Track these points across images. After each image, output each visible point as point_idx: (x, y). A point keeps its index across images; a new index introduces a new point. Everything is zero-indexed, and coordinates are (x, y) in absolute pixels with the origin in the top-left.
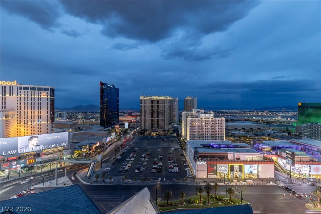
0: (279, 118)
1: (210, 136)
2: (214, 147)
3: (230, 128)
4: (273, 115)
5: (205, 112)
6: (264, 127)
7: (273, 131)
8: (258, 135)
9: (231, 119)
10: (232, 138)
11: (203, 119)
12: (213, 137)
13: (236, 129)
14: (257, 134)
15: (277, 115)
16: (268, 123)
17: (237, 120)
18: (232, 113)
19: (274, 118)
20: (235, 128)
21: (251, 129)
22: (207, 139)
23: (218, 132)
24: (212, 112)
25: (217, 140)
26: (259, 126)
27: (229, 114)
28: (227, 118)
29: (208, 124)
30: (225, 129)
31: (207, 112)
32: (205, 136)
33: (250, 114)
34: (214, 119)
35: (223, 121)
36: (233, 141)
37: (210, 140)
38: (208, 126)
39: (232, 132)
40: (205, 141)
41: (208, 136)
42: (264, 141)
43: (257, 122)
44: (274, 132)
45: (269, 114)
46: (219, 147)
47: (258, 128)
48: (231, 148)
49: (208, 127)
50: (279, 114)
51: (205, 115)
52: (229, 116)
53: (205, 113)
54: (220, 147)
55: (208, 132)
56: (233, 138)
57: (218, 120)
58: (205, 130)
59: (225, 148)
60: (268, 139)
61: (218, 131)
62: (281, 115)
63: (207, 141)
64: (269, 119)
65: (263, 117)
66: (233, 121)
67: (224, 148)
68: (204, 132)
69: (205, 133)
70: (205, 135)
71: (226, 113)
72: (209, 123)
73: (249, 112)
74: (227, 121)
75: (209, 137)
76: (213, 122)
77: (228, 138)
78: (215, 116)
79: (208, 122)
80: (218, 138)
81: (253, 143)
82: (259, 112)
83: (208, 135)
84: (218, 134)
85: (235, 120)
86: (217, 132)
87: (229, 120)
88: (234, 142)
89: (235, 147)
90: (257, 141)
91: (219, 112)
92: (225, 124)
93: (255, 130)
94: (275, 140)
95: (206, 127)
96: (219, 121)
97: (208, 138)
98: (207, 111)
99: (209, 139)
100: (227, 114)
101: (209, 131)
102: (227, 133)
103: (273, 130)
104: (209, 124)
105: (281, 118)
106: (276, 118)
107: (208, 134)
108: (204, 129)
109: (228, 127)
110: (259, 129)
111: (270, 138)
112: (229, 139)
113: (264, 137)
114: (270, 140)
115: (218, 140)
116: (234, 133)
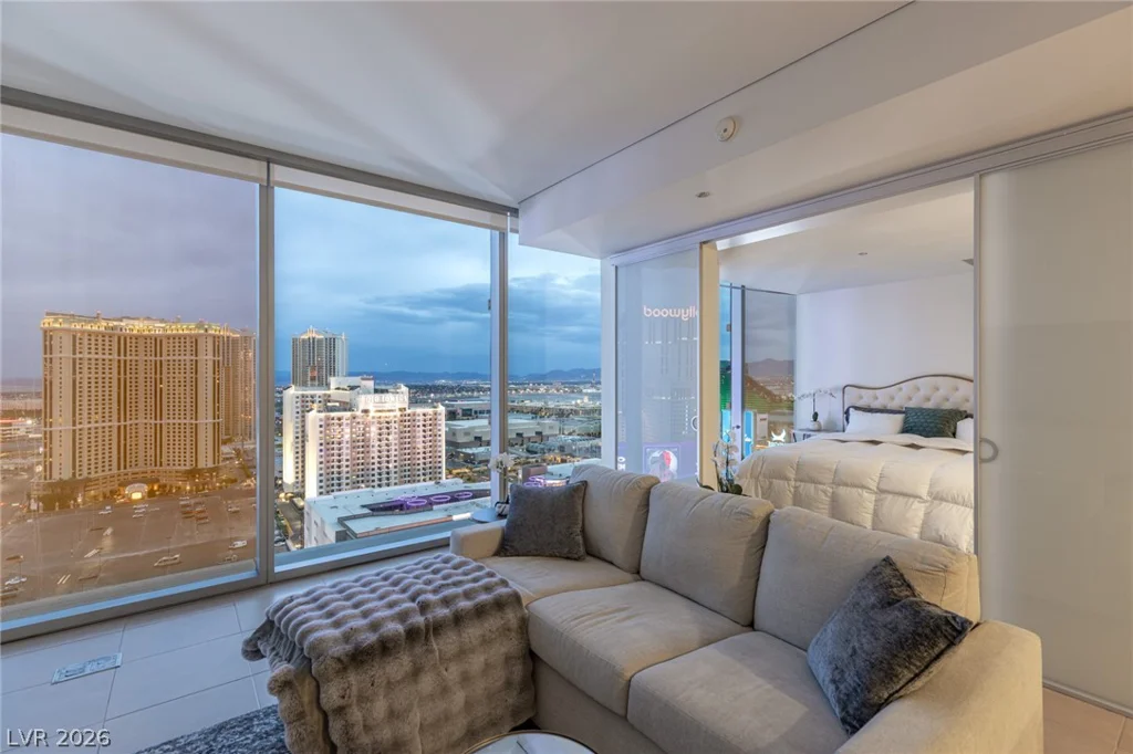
0: (586, 400)
1: (395, 473)
2: (408, 508)
3: (461, 439)
4: (573, 392)
5: (377, 387)
6: (551, 427)
7: (571, 437)
8: (536, 453)
9: (463, 410)
10: (467, 471)
11: (372, 414)
12: (408, 475)
13: (478, 439)
14: (534, 450)
15: (580, 392)
16: (561, 414)
17: (481, 412)
18: (467, 391)
19: (573, 402)
20: (476, 438)
21: (519, 435)
22: (384, 482)
23: (424, 453)
24: (404, 389)
25: (419, 481)
26: (538, 424)
27: (459, 391)
28: (453, 406)
29: (388, 428)
30: (447, 442)
31: (383, 387)
32: (380, 474)
33: (516, 390)
34: (408, 411)
35: (439, 417)
36: (469, 480)
37: (396, 484)
38: (390, 437)
39: (469, 451)
40: (377, 490)
41: (388, 473)
42: (549, 467)
43: (535, 413)
44: (573, 440)
45: (565, 392)
46: (428, 503)
47: (537, 433)
48: (462, 500)
49: (387, 439)
50: (584, 391)
51: (377, 396)
52: (459, 398)
53: (376, 391)
54: (431, 504)
55: (388, 456)
56: (471, 469)
57: (424, 415)
58: (380, 451)
59: (447, 502)
60: (559, 459)
61: (421, 450)
62: (589, 391)
63: (385, 489)
64: (564, 405)
65: (551, 400)
66: (470, 415)
67: (442, 503)
68: (377, 460)
69: (379, 463)
70: (377, 471)
71: (452, 390)
72: (393, 425)
73: (516, 384)
74: (452, 415)
75: (392, 475)
76: (407, 422)
77: (455, 472)
78: (414, 402)
79: (388, 422)
80: (424, 474)
81: (523, 476)
82: (539, 384)
83: (388, 468)
84: (422, 461)
85: (476, 412)
86: (421, 456)
87: (460, 411)
88: (474, 481)
89: (473, 497)
90: (532, 469)
91: (426, 387)
92: (446, 425)
93: (529, 439)
94: (575, 459)
95: (380, 440)
96: (428, 417)
97: (388, 479)
98: (386, 384)
99: (392, 481)
100: (453, 393)
101: (393, 453)
102: (452, 455)
103: (570, 434)
104: (393, 430)
105: (589, 400)
106: (579, 401)
107: (390, 465)
108: (376, 448)
109: (454, 434)
110: (539, 433)
111: (564, 457)
112: (458, 474)
113: (550, 456)
114: (563, 461)
115: (424, 480)
116: (473, 454)
